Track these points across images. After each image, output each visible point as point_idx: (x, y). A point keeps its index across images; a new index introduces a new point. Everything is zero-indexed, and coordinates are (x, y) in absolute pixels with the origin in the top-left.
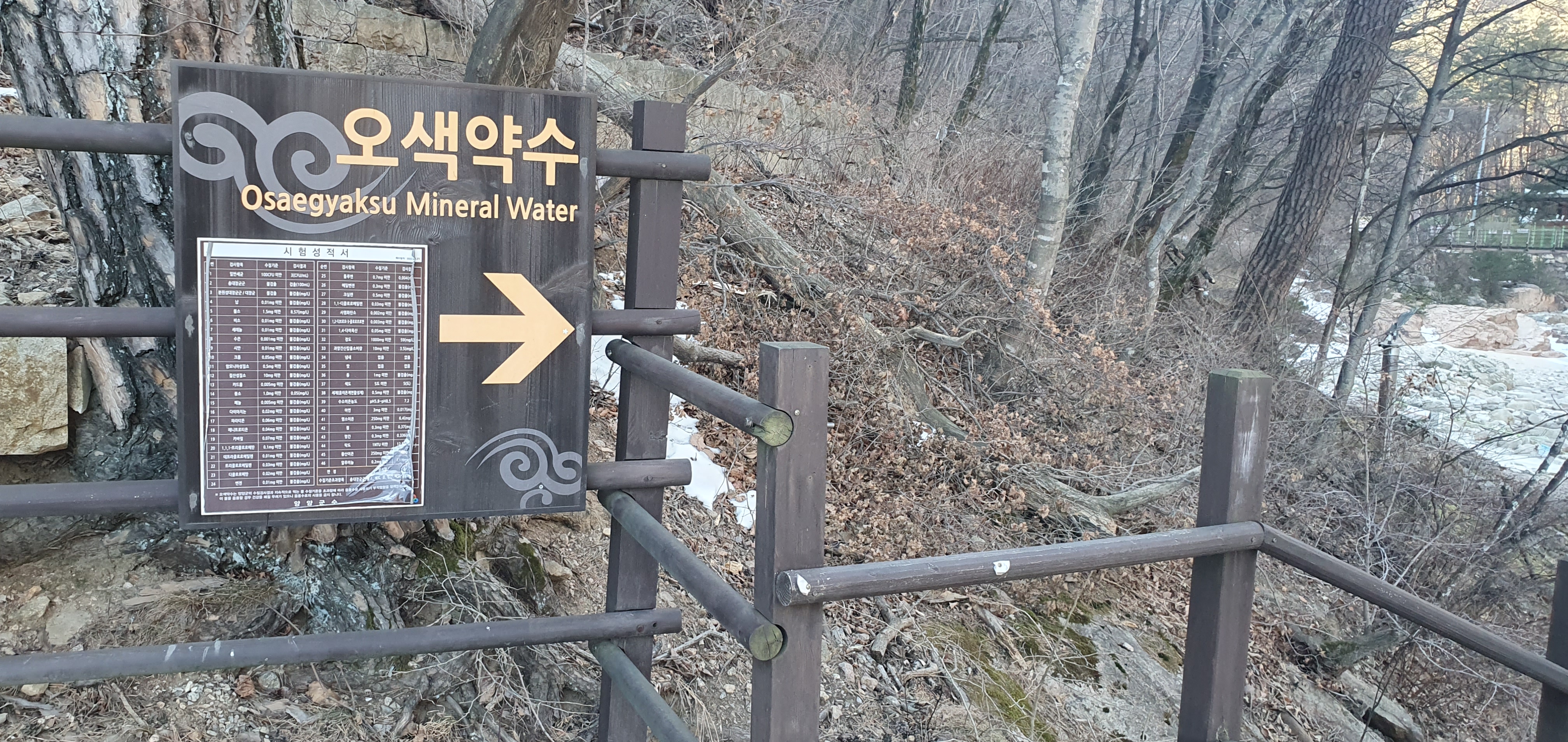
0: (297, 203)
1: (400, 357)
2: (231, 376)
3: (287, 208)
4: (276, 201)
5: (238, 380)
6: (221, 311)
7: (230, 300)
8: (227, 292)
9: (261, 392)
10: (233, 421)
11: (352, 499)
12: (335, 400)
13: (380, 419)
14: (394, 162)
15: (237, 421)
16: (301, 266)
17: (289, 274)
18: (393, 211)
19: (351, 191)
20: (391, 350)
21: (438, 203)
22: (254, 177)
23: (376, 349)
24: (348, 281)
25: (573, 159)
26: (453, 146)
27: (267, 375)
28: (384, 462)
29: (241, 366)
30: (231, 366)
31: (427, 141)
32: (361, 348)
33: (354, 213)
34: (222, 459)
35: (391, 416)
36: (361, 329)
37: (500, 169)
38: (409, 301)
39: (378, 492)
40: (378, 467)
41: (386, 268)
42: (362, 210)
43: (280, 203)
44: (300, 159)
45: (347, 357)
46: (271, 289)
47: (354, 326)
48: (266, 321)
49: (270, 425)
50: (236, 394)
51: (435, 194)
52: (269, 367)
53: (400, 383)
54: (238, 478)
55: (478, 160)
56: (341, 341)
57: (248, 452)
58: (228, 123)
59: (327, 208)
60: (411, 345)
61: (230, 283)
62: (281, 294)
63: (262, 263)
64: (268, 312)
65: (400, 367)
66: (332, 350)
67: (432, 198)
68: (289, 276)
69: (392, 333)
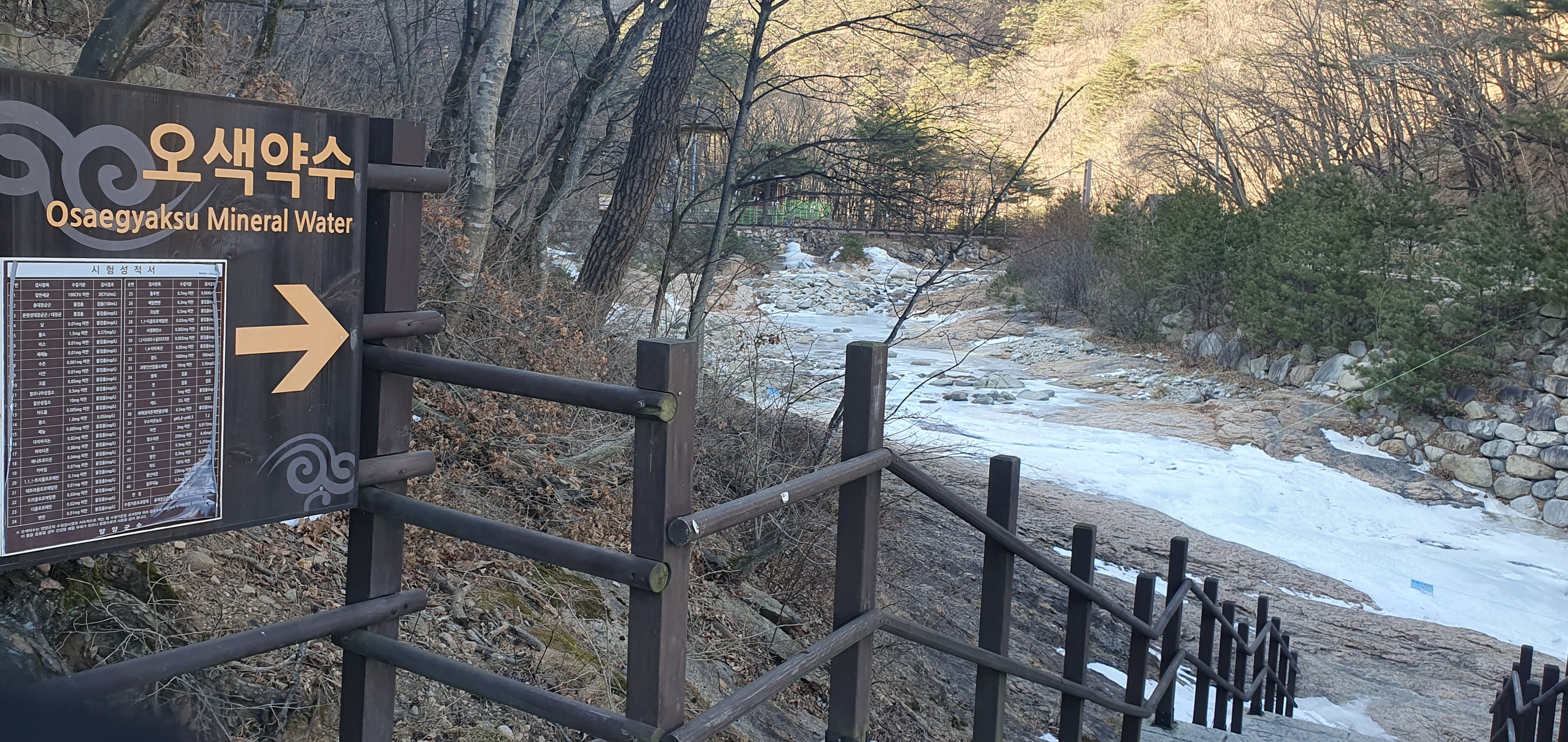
0: (103, 219)
1: (202, 372)
2: (35, 404)
3: (94, 224)
4: (82, 218)
5: (42, 408)
6: (25, 335)
7: (35, 323)
8: (32, 315)
9: (67, 418)
10: (37, 451)
11: (156, 520)
12: (140, 421)
13: (183, 437)
14: (196, 177)
15: (41, 451)
16: (109, 285)
17: (97, 293)
18: (195, 227)
19: (156, 207)
20: (194, 366)
21: (236, 218)
22: (60, 193)
23: (180, 365)
24: (154, 298)
25: (348, 174)
26: (250, 163)
27: (73, 400)
28: (187, 479)
29: (46, 393)
30: (35, 394)
31: (227, 158)
32: (166, 366)
33: (159, 229)
34: (24, 493)
35: (193, 432)
36: (167, 347)
37: (289, 184)
38: (211, 315)
39: (181, 510)
40: (182, 484)
41: (190, 284)
42: (166, 225)
43: (86, 219)
44: (108, 174)
45: (152, 376)
46: (79, 309)
47: (158, 344)
48: (73, 343)
49: (76, 452)
50: (40, 422)
51: (233, 209)
52: (74, 391)
53: (201, 399)
54: (40, 512)
55: (271, 176)
56: (146, 359)
57: (52, 483)
58: (34, 135)
59: (133, 224)
60: (213, 359)
61: (35, 305)
62: (88, 314)
63: (69, 282)
64: (74, 334)
65: (202, 382)
66: (138, 369)
67: (230, 212)
68: (96, 296)
69: (195, 348)
